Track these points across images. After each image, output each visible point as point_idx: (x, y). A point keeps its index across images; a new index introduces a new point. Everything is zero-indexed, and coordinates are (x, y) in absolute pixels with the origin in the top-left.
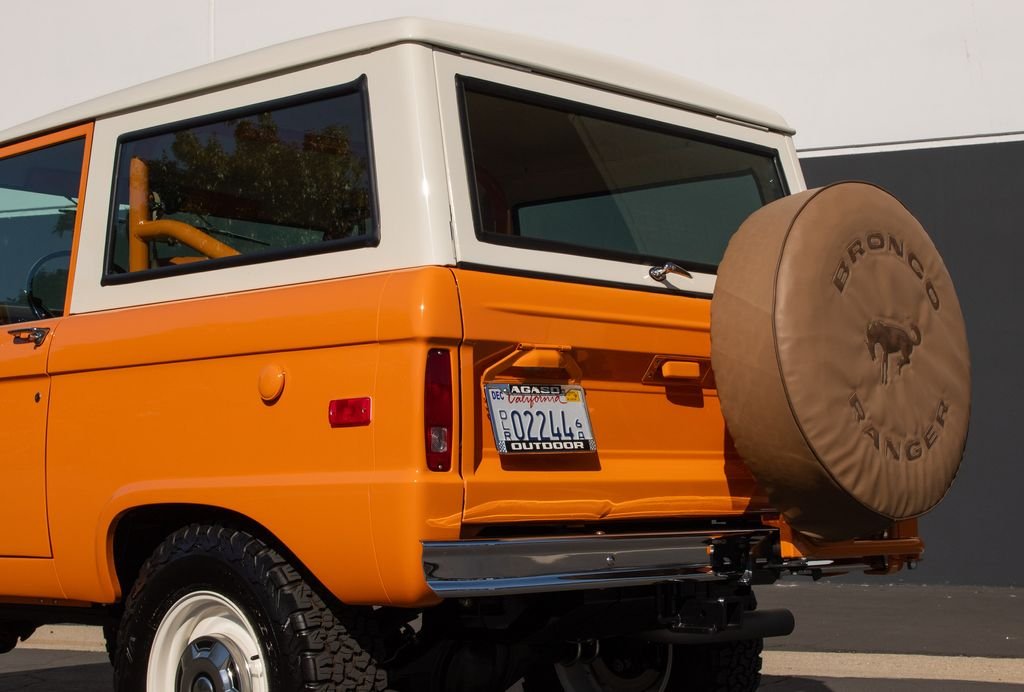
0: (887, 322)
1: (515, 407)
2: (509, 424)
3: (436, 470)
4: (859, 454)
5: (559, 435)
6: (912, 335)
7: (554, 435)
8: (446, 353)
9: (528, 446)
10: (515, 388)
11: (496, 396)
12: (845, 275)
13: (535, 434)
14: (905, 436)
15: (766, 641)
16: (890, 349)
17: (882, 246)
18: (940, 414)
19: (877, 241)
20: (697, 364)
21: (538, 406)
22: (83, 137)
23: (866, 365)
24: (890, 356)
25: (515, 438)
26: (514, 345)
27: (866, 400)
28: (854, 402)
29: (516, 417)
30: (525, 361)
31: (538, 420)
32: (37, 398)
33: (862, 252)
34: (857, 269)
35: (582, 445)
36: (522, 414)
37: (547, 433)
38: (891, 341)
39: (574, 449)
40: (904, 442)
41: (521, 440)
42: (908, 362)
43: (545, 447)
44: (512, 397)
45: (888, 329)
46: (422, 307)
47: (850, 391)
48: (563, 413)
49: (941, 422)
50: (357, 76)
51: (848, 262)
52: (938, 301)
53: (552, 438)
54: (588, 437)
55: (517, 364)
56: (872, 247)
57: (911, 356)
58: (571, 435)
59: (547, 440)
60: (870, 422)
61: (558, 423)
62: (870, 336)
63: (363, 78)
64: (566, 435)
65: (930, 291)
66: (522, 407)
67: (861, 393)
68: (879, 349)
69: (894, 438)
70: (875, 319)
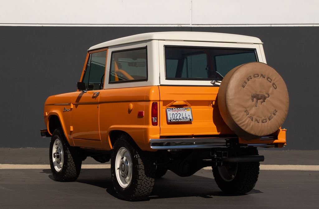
0: (258, 93)
1: (173, 113)
2: (171, 116)
3: (154, 125)
4: (246, 122)
5: (184, 118)
6: (267, 95)
7: (182, 118)
8: (157, 103)
10: (174, 109)
11: (169, 111)
12: (245, 84)
13: (178, 118)
14: (261, 118)
15: (260, 162)
16: (258, 99)
17: (258, 76)
18: (275, 112)
19: (257, 76)
21: (179, 112)
22: (107, 50)
23: (250, 103)
24: (258, 101)
25: (172, 119)
26: (173, 101)
27: (249, 110)
28: (246, 111)
29: (173, 115)
30: (175, 104)
31: (179, 115)
32: (98, 107)
33: (251, 79)
34: (249, 83)
35: (189, 120)
36: (175, 114)
37: (181, 118)
38: (259, 98)
39: (187, 121)
40: (261, 119)
41: (174, 119)
42: (265, 102)
43: (179, 120)
44: (173, 111)
45: (258, 95)
46: (153, 91)
47: (244, 109)
48: (185, 113)
49: (275, 114)
50: (146, 46)
51: (247, 81)
52: (276, 87)
54: (191, 118)
55: (173, 104)
56: (255, 77)
57: (265, 100)
58: (187, 118)
59: (181, 119)
60: (250, 115)
61: (184, 115)
62: (252, 97)
63: (147, 46)
64: (185, 118)
65: (274, 85)
66: (175, 113)
67: (248, 109)
68: (255, 99)
69: (258, 119)
70: (254, 93)
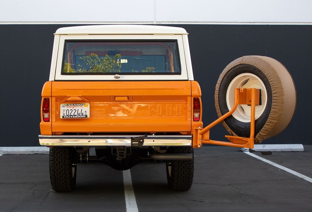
1: (68, 109)
2: (65, 112)
3: (46, 121)
5: (79, 114)
8: (48, 99)
9: (69, 117)
10: (69, 105)
11: (63, 107)
13: (72, 114)
20: (127, 97)
21: (75, 108)
25: (66, 115)
26: (66, 96)
29: (68, 111)
30: (69, 99)
31: (74, 111)
35: (85, 116)
36: (70, 110)
39: (82, 117)
43: (74, 117)
44: (68, 107)
48: (82, 110)
53: (77, 115)
54: (88, 114)
58: (83, 114)
61: (80, 112)
64: (81, 114)
